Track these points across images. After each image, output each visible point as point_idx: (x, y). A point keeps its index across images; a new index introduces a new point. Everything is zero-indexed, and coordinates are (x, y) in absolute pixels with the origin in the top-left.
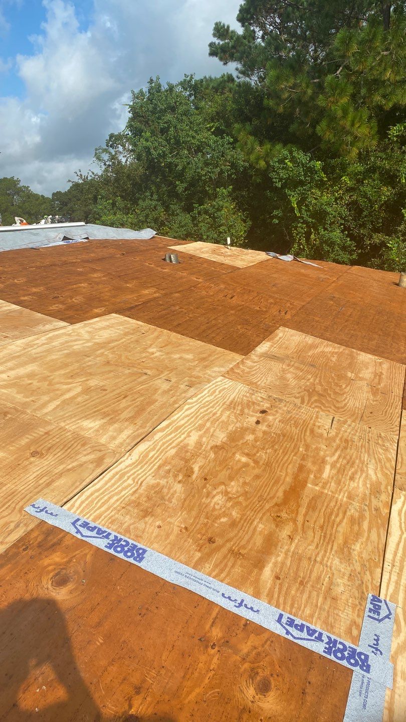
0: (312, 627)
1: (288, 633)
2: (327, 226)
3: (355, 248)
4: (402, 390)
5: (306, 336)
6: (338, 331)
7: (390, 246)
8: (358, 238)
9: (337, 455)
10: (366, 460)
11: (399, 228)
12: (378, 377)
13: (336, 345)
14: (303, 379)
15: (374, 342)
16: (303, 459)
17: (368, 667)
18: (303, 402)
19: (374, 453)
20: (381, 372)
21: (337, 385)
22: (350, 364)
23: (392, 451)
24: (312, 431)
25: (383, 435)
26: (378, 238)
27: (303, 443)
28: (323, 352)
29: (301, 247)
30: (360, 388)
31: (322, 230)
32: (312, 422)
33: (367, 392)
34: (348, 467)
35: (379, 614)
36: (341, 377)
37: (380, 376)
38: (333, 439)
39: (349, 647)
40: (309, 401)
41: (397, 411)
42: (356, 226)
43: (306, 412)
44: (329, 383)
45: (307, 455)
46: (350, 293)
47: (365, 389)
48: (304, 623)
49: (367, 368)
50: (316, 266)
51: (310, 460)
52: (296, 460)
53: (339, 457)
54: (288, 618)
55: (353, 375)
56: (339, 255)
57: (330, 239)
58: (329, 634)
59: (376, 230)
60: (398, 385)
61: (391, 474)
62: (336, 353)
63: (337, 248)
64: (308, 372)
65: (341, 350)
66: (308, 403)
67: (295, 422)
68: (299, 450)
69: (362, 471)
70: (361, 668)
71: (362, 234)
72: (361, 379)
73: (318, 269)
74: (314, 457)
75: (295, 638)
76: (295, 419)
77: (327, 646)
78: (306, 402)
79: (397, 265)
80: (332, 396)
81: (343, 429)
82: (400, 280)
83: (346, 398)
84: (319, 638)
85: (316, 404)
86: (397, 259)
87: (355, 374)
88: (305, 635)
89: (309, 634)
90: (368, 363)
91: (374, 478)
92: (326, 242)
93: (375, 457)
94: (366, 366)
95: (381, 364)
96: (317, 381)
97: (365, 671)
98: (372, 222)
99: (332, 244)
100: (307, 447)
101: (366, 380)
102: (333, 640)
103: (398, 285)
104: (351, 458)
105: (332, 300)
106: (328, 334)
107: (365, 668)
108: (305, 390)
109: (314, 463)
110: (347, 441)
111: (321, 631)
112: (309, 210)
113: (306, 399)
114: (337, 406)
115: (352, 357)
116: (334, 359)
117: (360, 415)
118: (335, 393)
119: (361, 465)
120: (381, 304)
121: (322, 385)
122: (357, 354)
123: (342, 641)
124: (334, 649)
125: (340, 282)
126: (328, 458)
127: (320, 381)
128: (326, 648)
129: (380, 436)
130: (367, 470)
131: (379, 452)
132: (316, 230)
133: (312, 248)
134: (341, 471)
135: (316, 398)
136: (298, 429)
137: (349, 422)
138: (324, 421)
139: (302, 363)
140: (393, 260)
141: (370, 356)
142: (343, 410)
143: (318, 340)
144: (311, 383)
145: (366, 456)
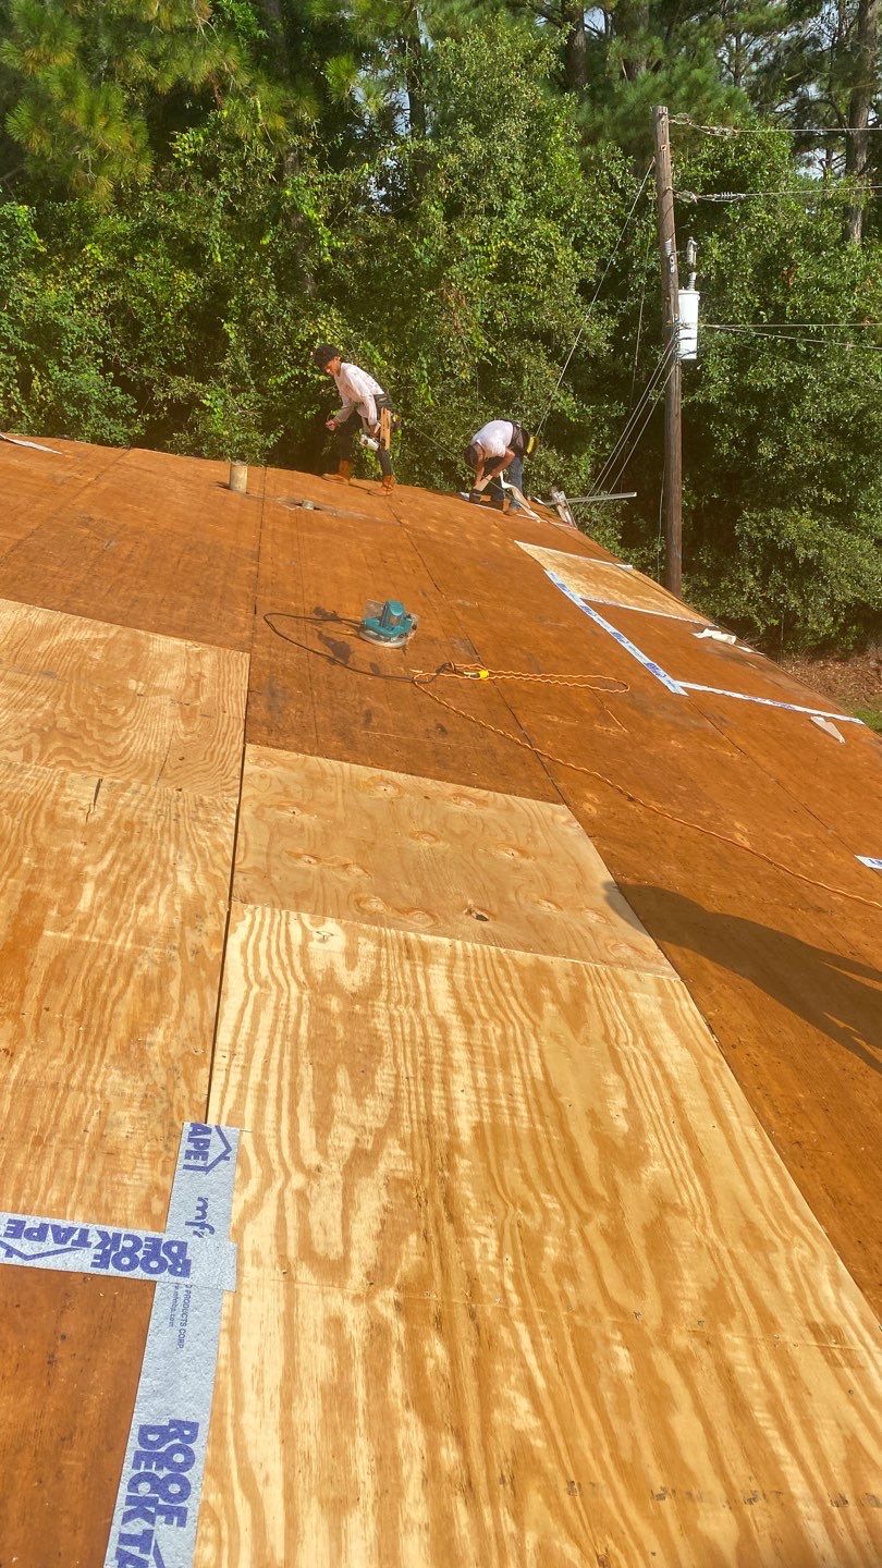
0: (64, 1224)
1: (10, 1252)
2: (66, 359)
3: (135, 411)
4: (244, 705)
5: (29, 609)
6: (103, 593)
7: (208, 403)
8: (138, 388)
9: (109, 857)
10: (171, 856)
11: (223, 365)
12: (193, 684)
13: (101, 623)
14: (29, 705)
15: (184, 612)
16: (31, 880)
17: (187, 1263)
18: (28, 757)
19: (188, 840)
20: (200, 674)
21: (105, 710)
22: (134, 663)
23: (225, 829)
24: (51, 817)
25: (206, 799)
26: (180, 387)
27: (30, 845)
28: (71, 642)
29: (14, 408)
30: (156, 711)
31: (56, 368)
32: (51, 797)
33: (171, 717)
34: (133, 878)
35: (205, 1156)
36: (115, 692)
37: (198, 681)
38: (101, 826)
39: (147, 1239)
40: (42, 753)
41: (234, 748)
42: (132, 359)
43: (34, 778)
44: (87, 707)
45: (42, 870)
46: (126, 509)
47: (168, 711)
48: (47, 1221)
49: (171, 668)
50: (46, 449)
51: (48, 878)
52: (15, 885)
53: (114, 860)
54: (10, 1221)
55: (141, 684)
56: (103, 426)
57: (75, 389)
58: (102, 1228)
59: (177, 370)
60: (236, 696)
61: (225, 874)
62: (101, 642)
63: (94, 409)
64: (38, 689)
65: (112, 634)
66: (40, 758)
67: (11, 803)
68: (20, 863)
69: (164, 880)
70: (173, 1272)
71: (148, 379)
72: (159, 691)
73: (52, 457)
74: (57, 871)
75: (26, 1258)
76: (11, 797)
77: (100, 1252)
78: (36, 755)
79: (229, 447)
80: (96, 736)
81: (121, 802)
82: (232, 477)
83: (127, 736)
84: (83, 1241)
85: (60, 758)
86: (226, 433)
87: (145, 682)
88: (49, 1244)
89: (58, 1240)
90: (173, 656)
91: (189, 889)
92: (68, 396)
93: (190, 847)
94: (168, 661)
95: (198, 655)
96: (61, 707)
97: (180, 1274)
98: (165, 350)
99: (82, 402)
100: (40, 853)
101: (169, 692)
102: (111, 1236)
103: (228, 487)
104: (140, 858)
105: (87, 525)
106: (80, 603)
107: (179, 1269)
108: (32, 730)
109: (57, 884)
110: (130, 825)
111: (84, 1226)
112: (17, 322)
113: (36, 748)
114: (108, 753)
115: (136, 646)
116: (97, 656)
117: (157, 768)
118: (102, 727)
119: (160, 870)
120: (194, 529)
121: (71, 715)
122: (149, 640)
123: (130, 1232)
124: (113, 1253)
125: (104, 485)
126: (89, 869)
127: (67, 706)
128: (96, 1257)
129: (201, 803)
130: (176, 876)
131: (199, 836)
132: (43, 368)
133: (40, 412)
134: (119, 889)
135: (59, 744)
136: (19, 816)
137: (134, 786)
138: (79, 792)
139: (24, 670)
140: (219, 436)
141: (177, 642)
142: (120, 761)
143: (59, 617)
144: (46, 714)
145: (172, 847)
